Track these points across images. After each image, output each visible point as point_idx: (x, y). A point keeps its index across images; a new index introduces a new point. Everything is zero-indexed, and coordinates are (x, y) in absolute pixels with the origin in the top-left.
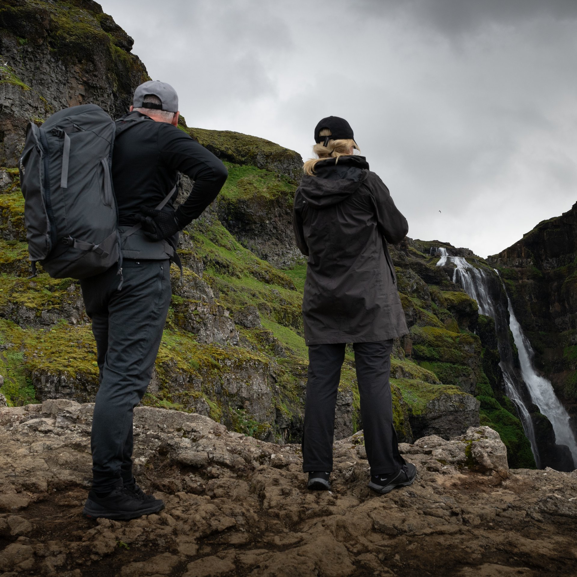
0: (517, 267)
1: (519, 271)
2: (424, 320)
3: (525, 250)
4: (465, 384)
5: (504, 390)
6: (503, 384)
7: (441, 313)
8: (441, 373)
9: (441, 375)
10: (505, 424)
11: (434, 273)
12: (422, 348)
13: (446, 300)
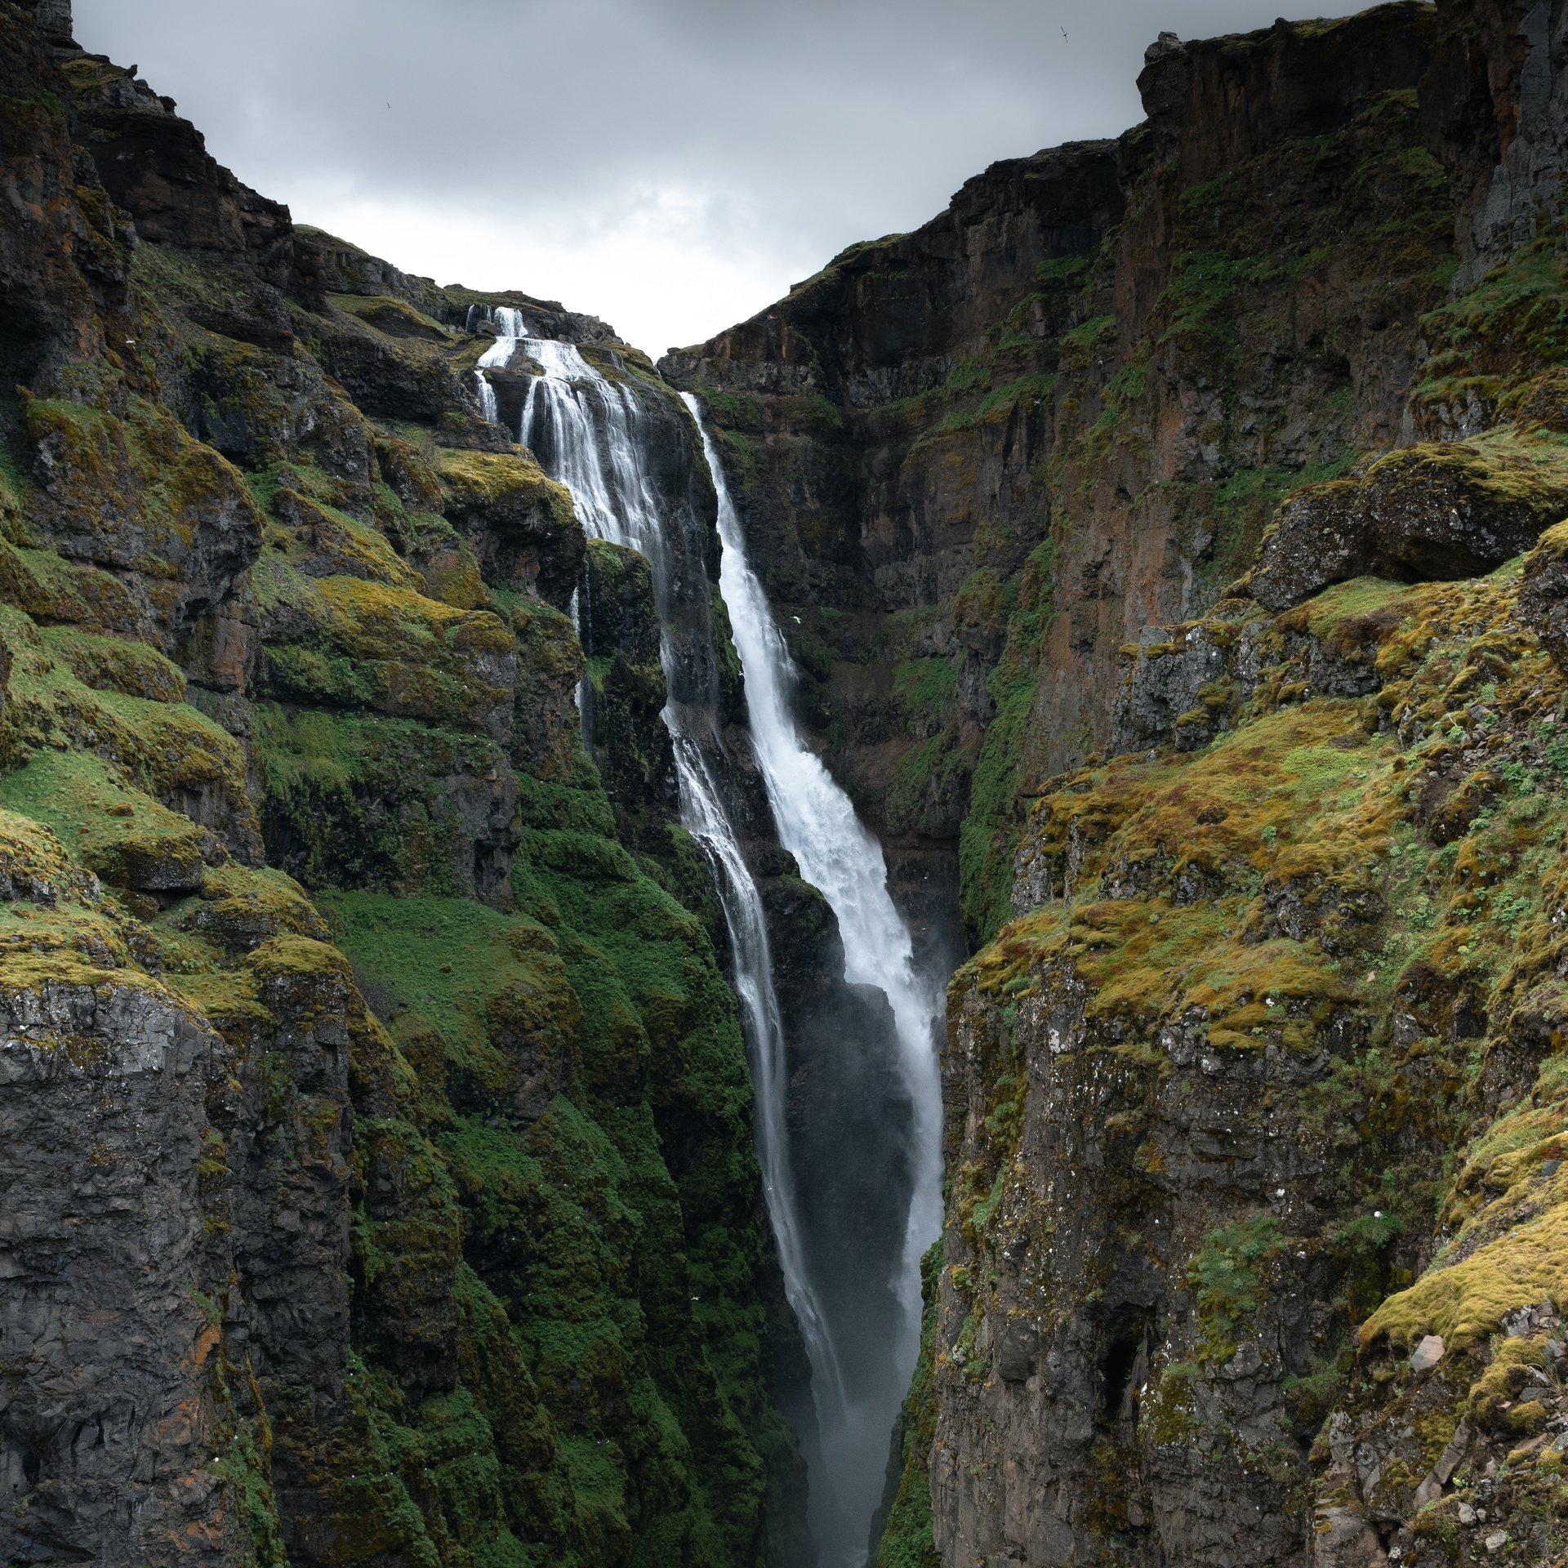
0: (762, 389)
1: (769, 405)
2: (326, 552)
3: (790, 335)
4: (468, 801)
5: (675, 803)
6: (671, 781)
7: (419, 529)
8: (377, 760)
9: (374, 766)
10: (646, 936)
11: (419, 381)
12: (308, 657)
13: (449, 479)
